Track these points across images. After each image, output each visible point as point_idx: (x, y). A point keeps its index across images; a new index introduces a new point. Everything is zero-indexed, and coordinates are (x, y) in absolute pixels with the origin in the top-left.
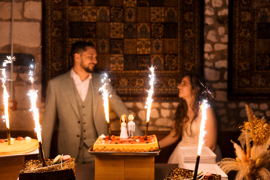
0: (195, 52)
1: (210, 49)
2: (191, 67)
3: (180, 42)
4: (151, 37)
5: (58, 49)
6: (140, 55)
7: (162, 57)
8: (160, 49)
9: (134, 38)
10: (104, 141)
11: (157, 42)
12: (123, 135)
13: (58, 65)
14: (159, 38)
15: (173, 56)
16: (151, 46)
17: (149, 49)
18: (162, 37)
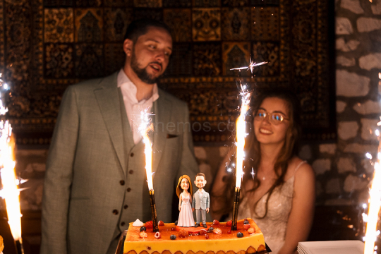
0: (316, 35)
1: (348, 29)
2: (309, 67)
3: (284, 15)
4: (223, 5)
5: (19, 33)
6: (200, 43)
7: (246, 47)
8: (242, 31)
9: (186, 7)
10: (144, 234)
11: (236, 14)
12: (185, 219)
13: (20, 67)
14: (239, 7)
15: (270, 45)
16: (222, 24)
17: (218, 31)
18: (245, 5)
